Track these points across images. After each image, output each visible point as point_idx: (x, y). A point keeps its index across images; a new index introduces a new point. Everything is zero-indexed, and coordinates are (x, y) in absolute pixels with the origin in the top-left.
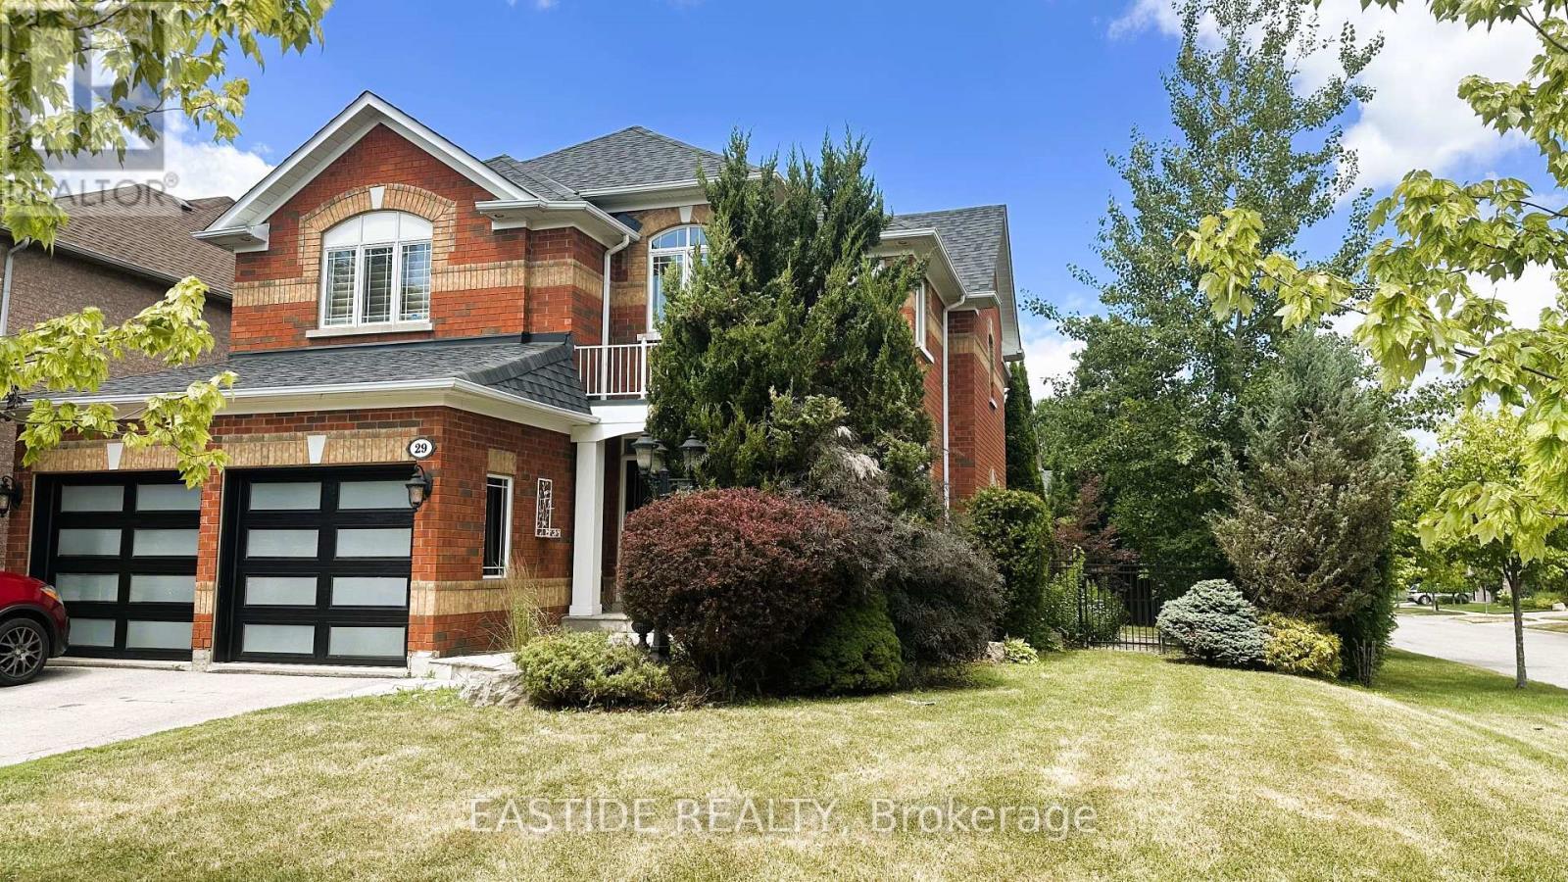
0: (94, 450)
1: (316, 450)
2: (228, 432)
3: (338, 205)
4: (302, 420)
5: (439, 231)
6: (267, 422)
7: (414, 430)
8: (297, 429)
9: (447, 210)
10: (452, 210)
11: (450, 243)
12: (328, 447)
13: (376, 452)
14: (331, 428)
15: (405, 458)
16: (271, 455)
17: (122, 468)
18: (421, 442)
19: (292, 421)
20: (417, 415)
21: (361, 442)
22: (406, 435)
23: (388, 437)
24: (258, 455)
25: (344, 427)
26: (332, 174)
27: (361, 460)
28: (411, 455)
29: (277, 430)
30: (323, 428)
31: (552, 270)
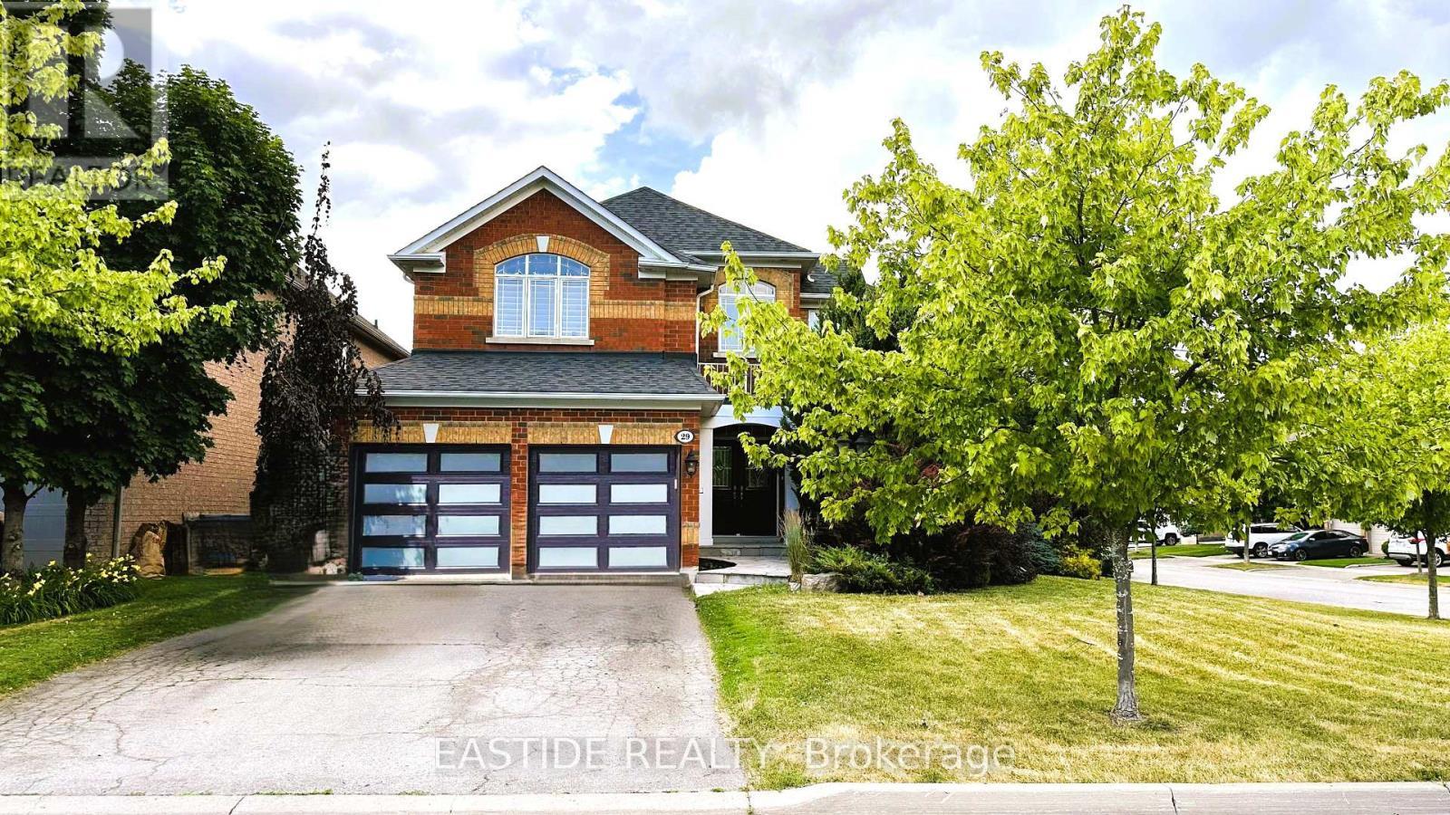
0: (411, 428)
1: (606, 434)
2: (532, 420)
3: (509, 245)
4: (593, 414)
5: (596, 274)
6: (564, 414)
7: (680, 424)
8: (589, 420)
9: (601, 260)
10: (605, 260)
11: (605, 283)
12: (615, 433)
13: (652, 438)
14: (616, 420)
15: (674, 442)
16: (569, 437)
17: (439, 441)
18: (686, 433)
19: (584, 414)
20: (681, 415)
21: (640, 431)
22: (673, 427)
23: (661, 428)
24: (558, 436)
25: (626, 420)
26: (503, 221)
27: (641, 443)
28: (677, 440)
29: (572, 420)
30: (611, 420)
31: (681, 309)
